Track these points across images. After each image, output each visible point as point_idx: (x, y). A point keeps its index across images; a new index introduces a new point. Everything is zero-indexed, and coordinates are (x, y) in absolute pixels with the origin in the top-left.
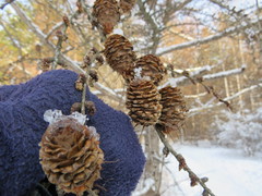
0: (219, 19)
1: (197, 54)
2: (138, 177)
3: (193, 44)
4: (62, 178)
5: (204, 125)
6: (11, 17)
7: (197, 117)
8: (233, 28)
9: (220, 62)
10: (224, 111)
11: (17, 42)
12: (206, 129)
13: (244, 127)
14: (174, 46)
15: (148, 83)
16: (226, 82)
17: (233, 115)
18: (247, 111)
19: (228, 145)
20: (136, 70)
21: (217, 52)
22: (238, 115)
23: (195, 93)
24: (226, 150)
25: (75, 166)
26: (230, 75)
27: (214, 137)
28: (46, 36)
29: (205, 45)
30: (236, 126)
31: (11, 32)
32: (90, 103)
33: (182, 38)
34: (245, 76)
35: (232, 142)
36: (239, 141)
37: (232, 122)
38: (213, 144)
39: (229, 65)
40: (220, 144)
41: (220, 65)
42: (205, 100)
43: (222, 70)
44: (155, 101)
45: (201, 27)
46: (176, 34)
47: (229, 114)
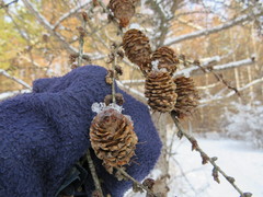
0: (230, 7)
1: (207, 44)
2: (157, 158)
3: (203, 34)
4: (110, 154)
5: (213, 117)
6: (19, 8)
7: (206, 109)
8: (245, 16)
9: (230, 51)
10: (233, 103)
11: (25, 35)
12: (214, 121)
13: (255, 119)
14: (183, 36)
15: (165, 75)
16: (236, 73)
17: (243, 107)
18: (258, 102)
19: (237, 137)
20: (153, 63)
21: (228, 41)
22: (249, 107)
23: (204, 84)
24: (235, 143)
25: (120, 145)
26: (240, 65)
27: (223, 130)
28: (53, 27)
29: (215, 35)
30: (246, 118)
31: (19, 23)
32: (119, 95)
33: (191, 27)
34: (257, 67)
35: (241, 134)
36: (249, 134)
37: (241, 114)
38: (221, 136)
39: (240, 56)
40: (229, 136)
41: (230, 56)
42: (214, 92)
43: (232, 60)
44: (171, 90)
45: (211, 16)
46: (185, 24)
47: (239, 106)
